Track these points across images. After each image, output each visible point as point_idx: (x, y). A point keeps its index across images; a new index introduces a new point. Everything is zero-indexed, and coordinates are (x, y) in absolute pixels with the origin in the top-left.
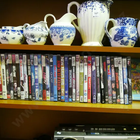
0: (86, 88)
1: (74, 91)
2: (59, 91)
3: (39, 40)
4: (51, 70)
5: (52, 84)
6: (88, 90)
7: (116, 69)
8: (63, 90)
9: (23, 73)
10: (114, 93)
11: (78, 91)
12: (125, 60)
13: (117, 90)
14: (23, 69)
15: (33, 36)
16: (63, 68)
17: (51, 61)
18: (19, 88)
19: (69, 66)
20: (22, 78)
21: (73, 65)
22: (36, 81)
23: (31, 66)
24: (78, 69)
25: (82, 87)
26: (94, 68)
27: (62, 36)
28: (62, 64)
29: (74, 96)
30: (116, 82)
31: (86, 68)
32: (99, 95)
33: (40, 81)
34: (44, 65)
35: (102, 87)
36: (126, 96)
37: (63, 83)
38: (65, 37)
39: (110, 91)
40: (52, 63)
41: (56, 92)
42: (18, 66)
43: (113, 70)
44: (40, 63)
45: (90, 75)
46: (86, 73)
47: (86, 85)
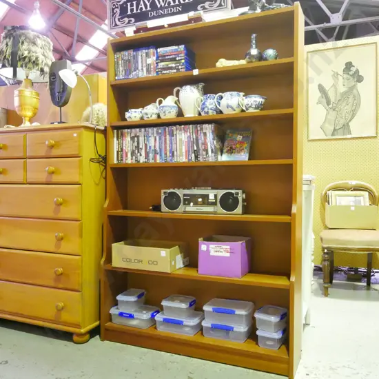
0: (184, 151)
1: (175, 153)
2: (166, 154)
3: (151, 116)
4: (160, 139)
5: (161, 150)
6: (186, 151)
7: (205, 134)
8: (168, 153)
10: (204, 153)
11: (178, 153)
12: (210, 126)
13: (206, 150)
14: (141, 139)
15: (147, 114)
16: (168, 136)
17: (160, 131)
18: (139, 154)
19: (172, 135)
20: (141, 147)
21: (175, 133)
22: (150, 147)
23: (147, 137)
24: (178, 135)
25: (181, 150)
26: (188, 134)
27: (164, 112)
28: (167, 133)
29: (175, 157)
30: (205, 144)
31: (183, 134)
32: (193, 155)
33: (153, 148)
34: (155, 135)
35: (195, 149)
36: (213, 155)
37: (168, 148)
38: (167, 112)
39: (201, 152)
40: (161, 133)
41: (163, 155)
42: (138, 137)
43: (202, 134)
44: (153, 134)
45: (186, 140)
46: (183, 139)
47: (184, 147)
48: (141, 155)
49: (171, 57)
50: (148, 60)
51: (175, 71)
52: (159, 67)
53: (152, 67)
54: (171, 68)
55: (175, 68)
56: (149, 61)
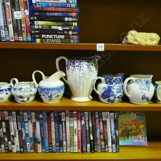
0: (76, 140)
1: (64, 143)
2: (50, 143)
3: (28, 99)
4: (41, 126)
5: (43, 138)
6: (78, 141)
7: (105, 123)
8: (54, 143)
9: (13, 129)
10: (103, 143)
11: (69, 143)
12: (112, 114)
13: (105, 141)
14: (13, 125)
15: (21, 97)
16: (53, 123)
17: (41, 116)
18: (10, 143)
19: (59, 121)
20: (12, 133)
21: (63, 120)
22: (27, 135)
23: (21, 121)
24: (68, 123)
25: (72, 139)
26: (83, 122)
27: (50, 97)
28: (52, 119)
29: (65, 148)
30: (104, 133)
31: (75, 122)
32: (89, 145)
33: (31, 136)
34: (34, 120)
35: (92, 138)
36: (114, 146)
37: (53, 137)
38: (54, 97)
39: (99, 142)
40: (42, 119)
41: (47, 144)
42: (7, 122)
43: (101, 123)
44: (30, 119)
45: (79, 129)
46: (75, 127)
47: (76, 137)
48: (13, 144)
49: (56, 14)
50: (15, 13)
51: (63, 37)
52: (36, 27)
53: (24, 25)
54: (56, 32)
55: (62, 33)
56: (18, 15)
